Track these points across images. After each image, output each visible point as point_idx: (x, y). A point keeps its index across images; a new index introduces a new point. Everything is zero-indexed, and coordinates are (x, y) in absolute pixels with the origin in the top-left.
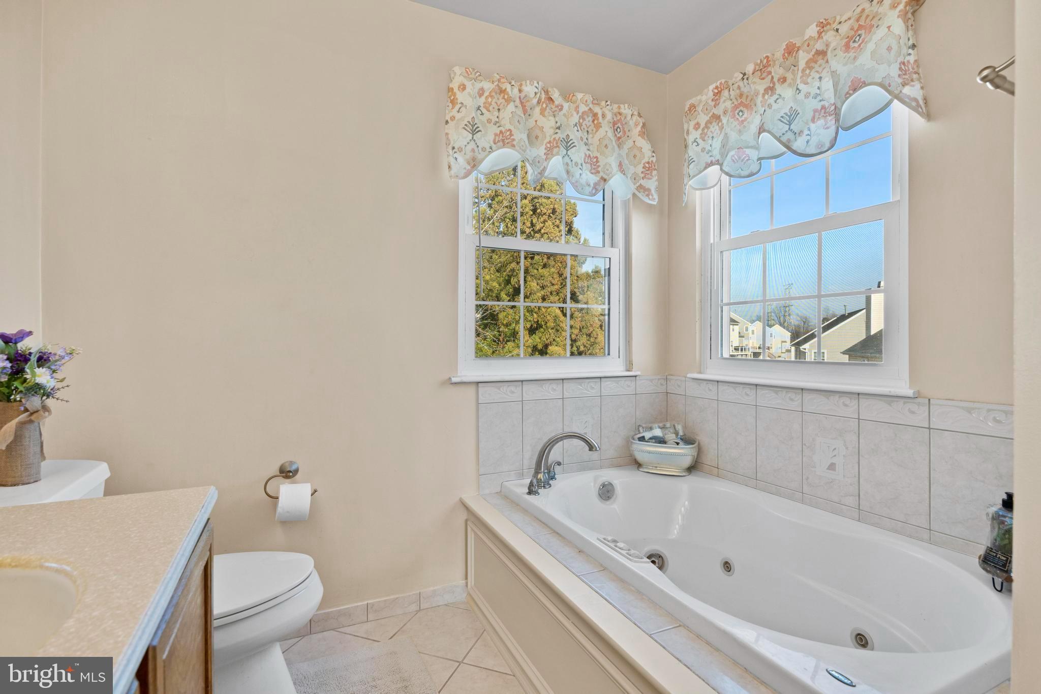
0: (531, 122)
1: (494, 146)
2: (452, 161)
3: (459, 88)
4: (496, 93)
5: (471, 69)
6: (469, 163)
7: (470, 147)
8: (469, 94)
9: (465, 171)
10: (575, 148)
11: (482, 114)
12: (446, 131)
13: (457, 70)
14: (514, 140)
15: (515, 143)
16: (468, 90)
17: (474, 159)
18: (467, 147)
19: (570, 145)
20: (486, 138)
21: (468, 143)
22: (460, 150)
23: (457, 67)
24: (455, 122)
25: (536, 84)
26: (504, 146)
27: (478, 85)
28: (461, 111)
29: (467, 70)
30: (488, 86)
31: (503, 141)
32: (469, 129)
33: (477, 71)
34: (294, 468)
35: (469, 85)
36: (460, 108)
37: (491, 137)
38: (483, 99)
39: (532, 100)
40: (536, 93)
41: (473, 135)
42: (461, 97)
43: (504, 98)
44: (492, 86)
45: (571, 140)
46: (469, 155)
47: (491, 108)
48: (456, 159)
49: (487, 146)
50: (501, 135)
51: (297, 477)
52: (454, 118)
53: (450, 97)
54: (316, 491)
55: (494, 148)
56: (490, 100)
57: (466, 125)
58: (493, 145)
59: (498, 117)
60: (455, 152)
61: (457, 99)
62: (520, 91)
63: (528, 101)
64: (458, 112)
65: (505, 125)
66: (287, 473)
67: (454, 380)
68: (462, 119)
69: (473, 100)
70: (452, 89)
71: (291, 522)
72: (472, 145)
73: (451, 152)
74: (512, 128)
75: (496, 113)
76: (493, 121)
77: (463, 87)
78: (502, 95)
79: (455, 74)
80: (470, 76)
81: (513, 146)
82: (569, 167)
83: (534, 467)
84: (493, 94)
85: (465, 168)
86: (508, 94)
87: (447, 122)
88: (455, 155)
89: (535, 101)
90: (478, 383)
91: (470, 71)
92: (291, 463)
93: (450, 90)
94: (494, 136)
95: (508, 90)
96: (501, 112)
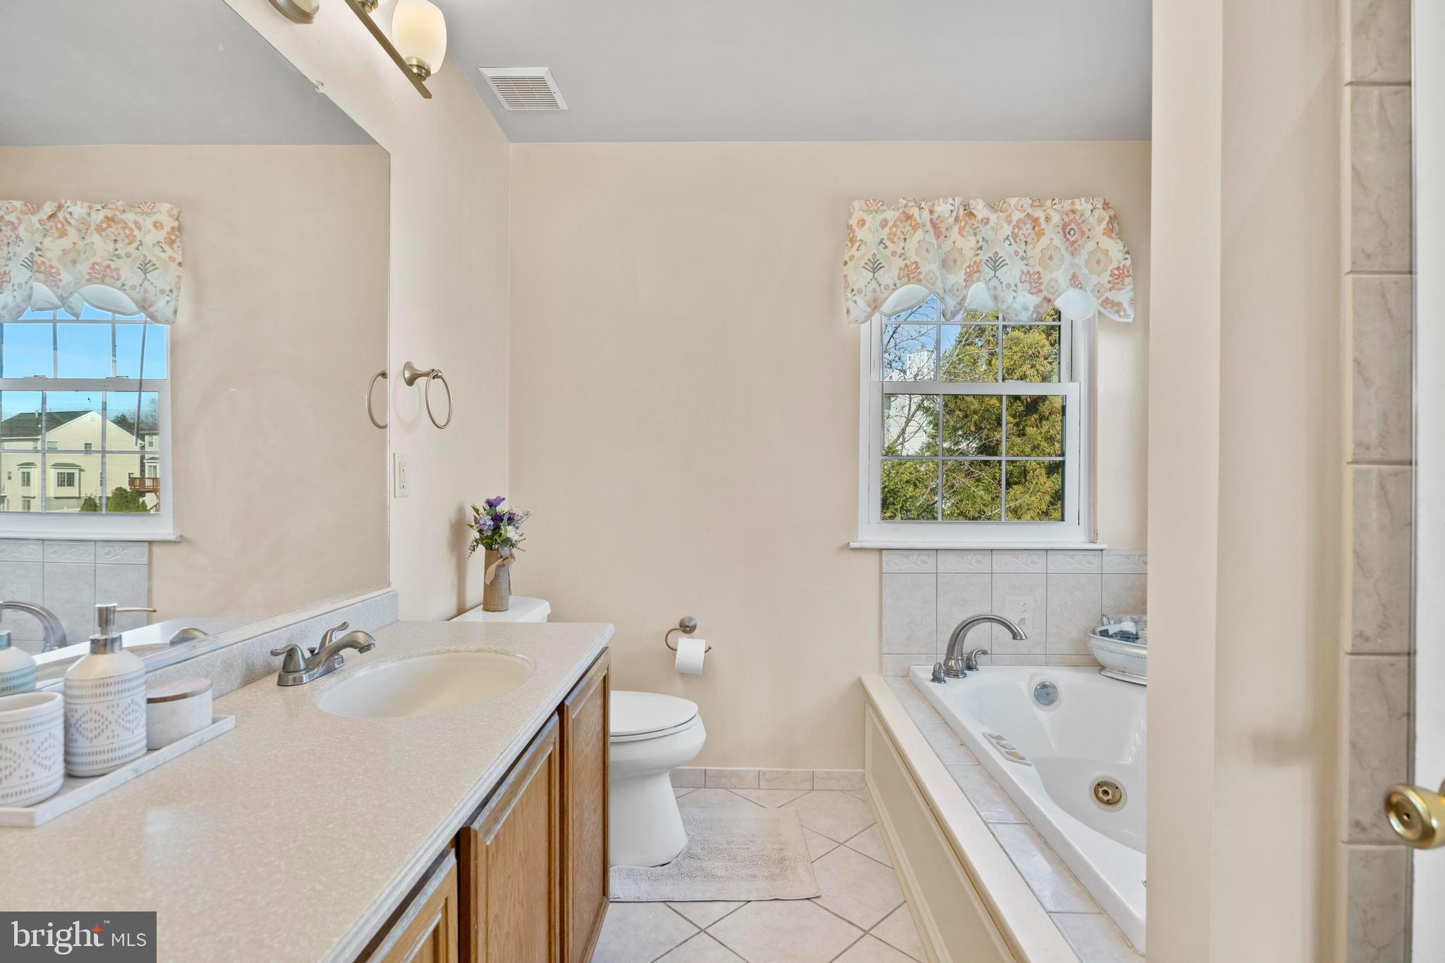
0: (948, 245)
1: (898, 283)
2: (851, 304)
3: (858, 224)
4: (901, 221)
5: (871, 201)
6: (869, 305)
7: (870, 288)
8: (869, 229)
9: (865, 314)
10: (1006, 266)
11: (886, 247)
12: (845, 273)
13: (856, 204)
14: (920, 273)
15: (921, 276)
16: (868, 224)
17: (875, 300)
18: (868, 287)
19: (999, 265)
20: (887, 277)
21: (869, 283)
22: (860, 291)
23: (856, 201)
24: (854, 261)
25: (951, 201)
26: (909, 282)
27: (880, 217)
28: (860, 248)
29: (867, 202)
30: (891, 215)
31: (908, 275)
32: (869, 268)
33: (880, 201)
34: (692, 624)
35: (869, 219)
36: (860, 246)
37: (895, 272)
38: (887, 230)
39: (947, 220)
40: (952, 211)
41: (874, 273)
42: (860, 234)
43: (911, 225)
44: (897, 214)
45: (1000, 258)
46: (870, 296)
47: (896, 239)
48: (855, 302)
49: (891, 283)
50: (906, 269)
51: (696, 632)
52: (853, 257)
53: (849, 235)
54: (710, 648)
55: (898, 285)
56: (894, 230)
57: (866, 264)
58: (898, 281)
59: (903, 248)
60: (855, 295)
61: (856, 236)
62: (931, 212)
63: (943, 221)
64: (858, 250)
65: (911, 257)
66: (687, 628)
67: (853, 545)
68: (862, 257)
69: (874, 236)
70: (851, 226)
71: (687, 675)
72: (874, 283)
73: (850, 295)
74: (918, 259)
75: (902, 244)
76: (898, 253)
77: (862, 223)
78: (909, 221)
79: (854, 208)
80: (872, 208)
81: (920, 280)
82: (998, 292)
83: (946, 653)
84: (899, 223)
85: (865, 311)
86: (915, 220)
87: (846, 263)
88: (855, 298)
89: (951, 220)
90: (881, 550)
91: (870, 203)
92: (691, 619)
93: (850, 227)
94: (898, 271)
95: (915, 215)
96: (908, 241)
